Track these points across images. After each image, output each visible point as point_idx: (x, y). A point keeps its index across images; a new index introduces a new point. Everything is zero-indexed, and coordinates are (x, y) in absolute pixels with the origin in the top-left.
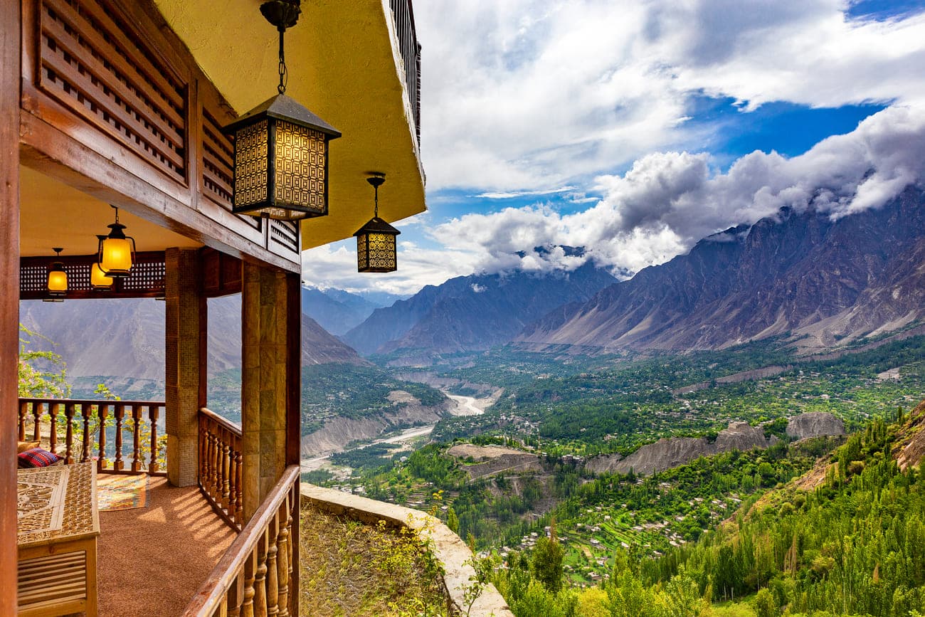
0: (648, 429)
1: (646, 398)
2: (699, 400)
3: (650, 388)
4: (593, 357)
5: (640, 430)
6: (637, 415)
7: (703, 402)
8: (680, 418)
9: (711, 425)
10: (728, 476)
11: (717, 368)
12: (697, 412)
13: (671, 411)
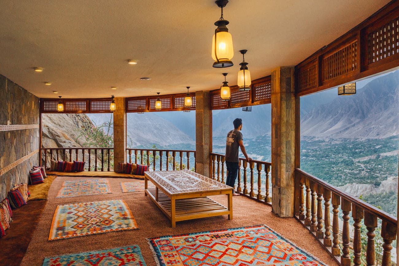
0: (340, 179)
1: (339, 163)
2: (370, 164)
3: (341, 158)
4: (310, 142)
5: (336, 179)
6: (334, 171)
7: (372, 166)
8: (359, 174)
9: (377, 177)
10: (387, 204)
11: (381, 148)
12: (369, 171)
13: (353, 170)
